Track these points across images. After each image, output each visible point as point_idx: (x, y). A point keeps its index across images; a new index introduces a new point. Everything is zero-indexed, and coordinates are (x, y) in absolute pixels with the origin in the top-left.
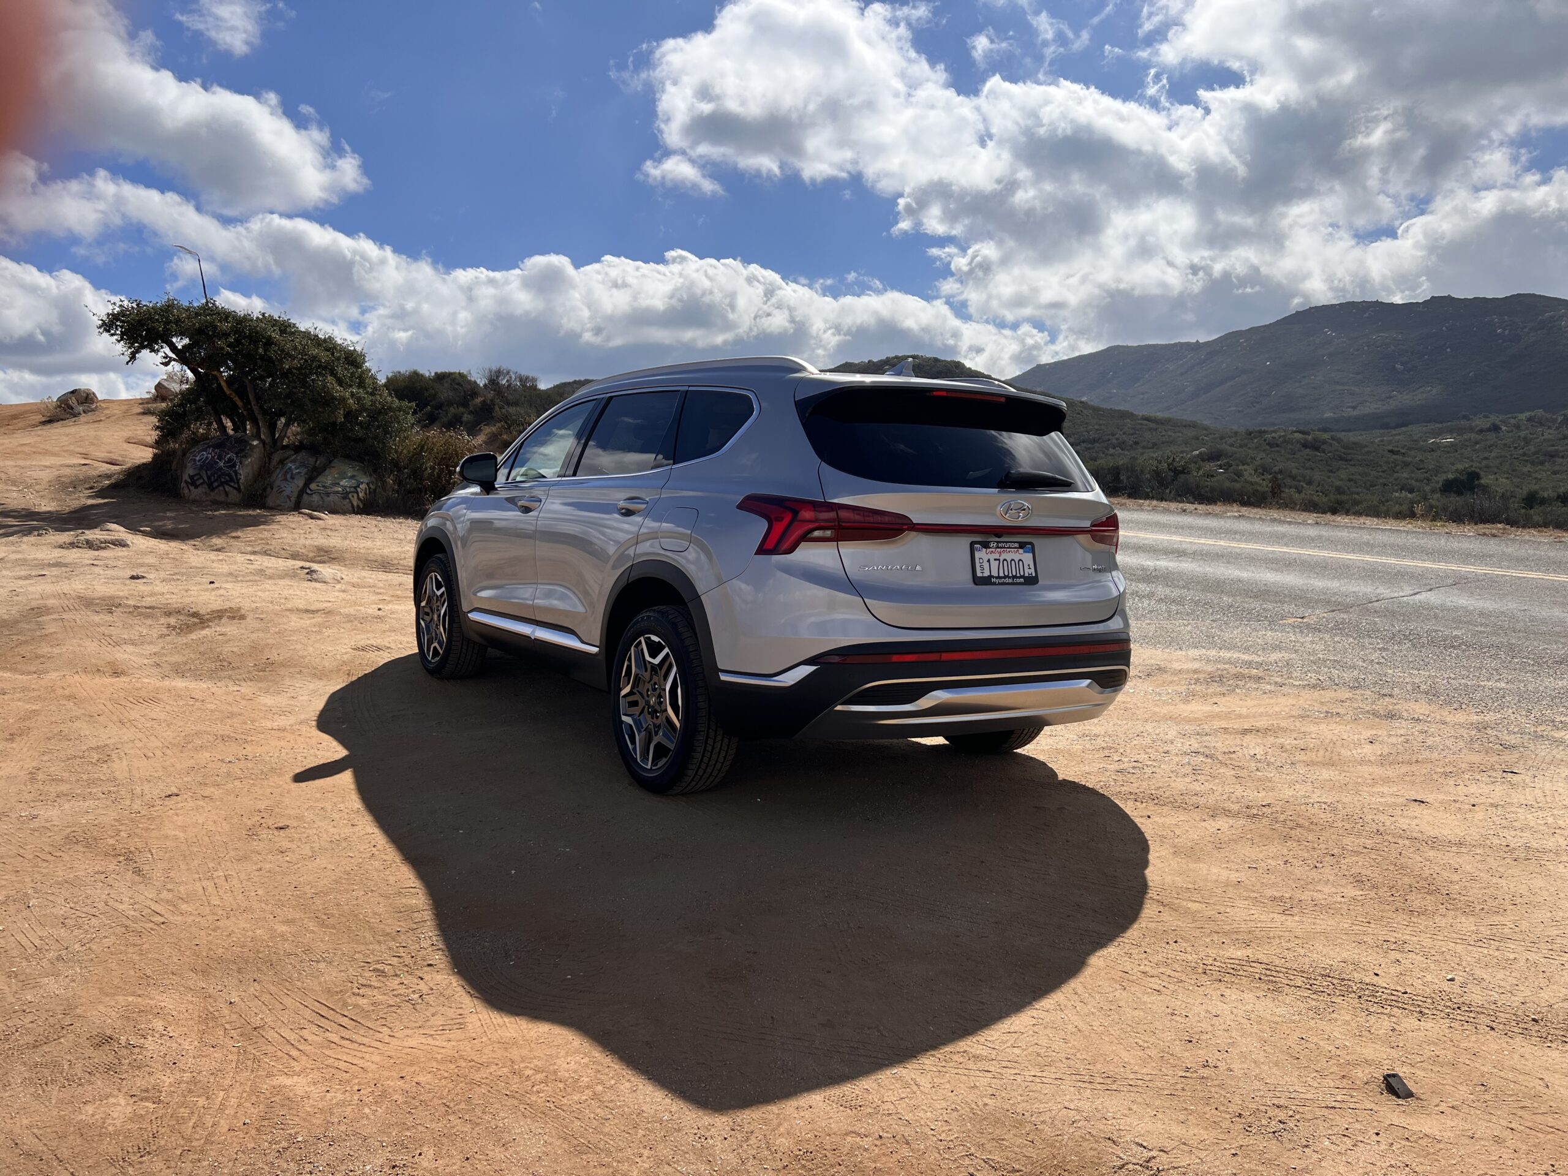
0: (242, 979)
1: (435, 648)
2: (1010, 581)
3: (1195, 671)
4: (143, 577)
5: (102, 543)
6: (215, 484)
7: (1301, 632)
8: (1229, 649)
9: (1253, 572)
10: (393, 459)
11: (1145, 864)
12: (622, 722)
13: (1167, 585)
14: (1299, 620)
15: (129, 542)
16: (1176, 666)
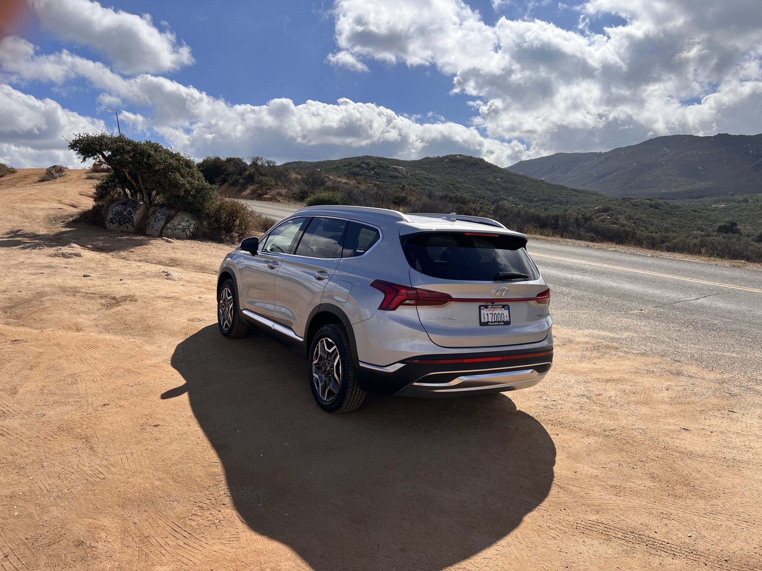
0: (140, 510)
1: (226, 323)
2: (497, 324)
3: (587, 343)
4: (89, 276)
5: (69, 255)
6: (122, 223)
7: (640, 319)
8: (603, 330)
9: (619, 283)
10: (206, 213)
11: (553, 463)
12: (313, 376)
13: (577, 289)
14: (640, 311)
15: (82, 255)
16: (578, 339)
